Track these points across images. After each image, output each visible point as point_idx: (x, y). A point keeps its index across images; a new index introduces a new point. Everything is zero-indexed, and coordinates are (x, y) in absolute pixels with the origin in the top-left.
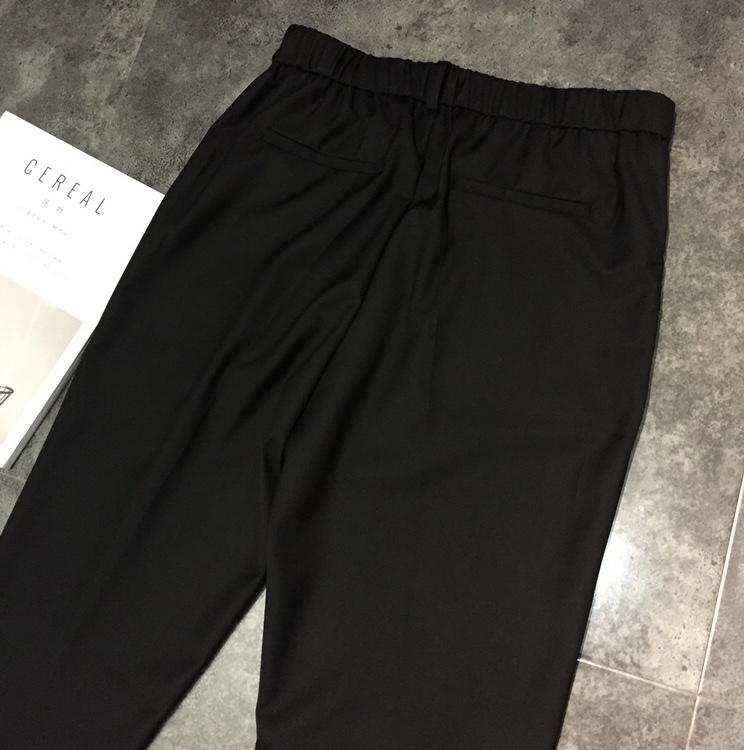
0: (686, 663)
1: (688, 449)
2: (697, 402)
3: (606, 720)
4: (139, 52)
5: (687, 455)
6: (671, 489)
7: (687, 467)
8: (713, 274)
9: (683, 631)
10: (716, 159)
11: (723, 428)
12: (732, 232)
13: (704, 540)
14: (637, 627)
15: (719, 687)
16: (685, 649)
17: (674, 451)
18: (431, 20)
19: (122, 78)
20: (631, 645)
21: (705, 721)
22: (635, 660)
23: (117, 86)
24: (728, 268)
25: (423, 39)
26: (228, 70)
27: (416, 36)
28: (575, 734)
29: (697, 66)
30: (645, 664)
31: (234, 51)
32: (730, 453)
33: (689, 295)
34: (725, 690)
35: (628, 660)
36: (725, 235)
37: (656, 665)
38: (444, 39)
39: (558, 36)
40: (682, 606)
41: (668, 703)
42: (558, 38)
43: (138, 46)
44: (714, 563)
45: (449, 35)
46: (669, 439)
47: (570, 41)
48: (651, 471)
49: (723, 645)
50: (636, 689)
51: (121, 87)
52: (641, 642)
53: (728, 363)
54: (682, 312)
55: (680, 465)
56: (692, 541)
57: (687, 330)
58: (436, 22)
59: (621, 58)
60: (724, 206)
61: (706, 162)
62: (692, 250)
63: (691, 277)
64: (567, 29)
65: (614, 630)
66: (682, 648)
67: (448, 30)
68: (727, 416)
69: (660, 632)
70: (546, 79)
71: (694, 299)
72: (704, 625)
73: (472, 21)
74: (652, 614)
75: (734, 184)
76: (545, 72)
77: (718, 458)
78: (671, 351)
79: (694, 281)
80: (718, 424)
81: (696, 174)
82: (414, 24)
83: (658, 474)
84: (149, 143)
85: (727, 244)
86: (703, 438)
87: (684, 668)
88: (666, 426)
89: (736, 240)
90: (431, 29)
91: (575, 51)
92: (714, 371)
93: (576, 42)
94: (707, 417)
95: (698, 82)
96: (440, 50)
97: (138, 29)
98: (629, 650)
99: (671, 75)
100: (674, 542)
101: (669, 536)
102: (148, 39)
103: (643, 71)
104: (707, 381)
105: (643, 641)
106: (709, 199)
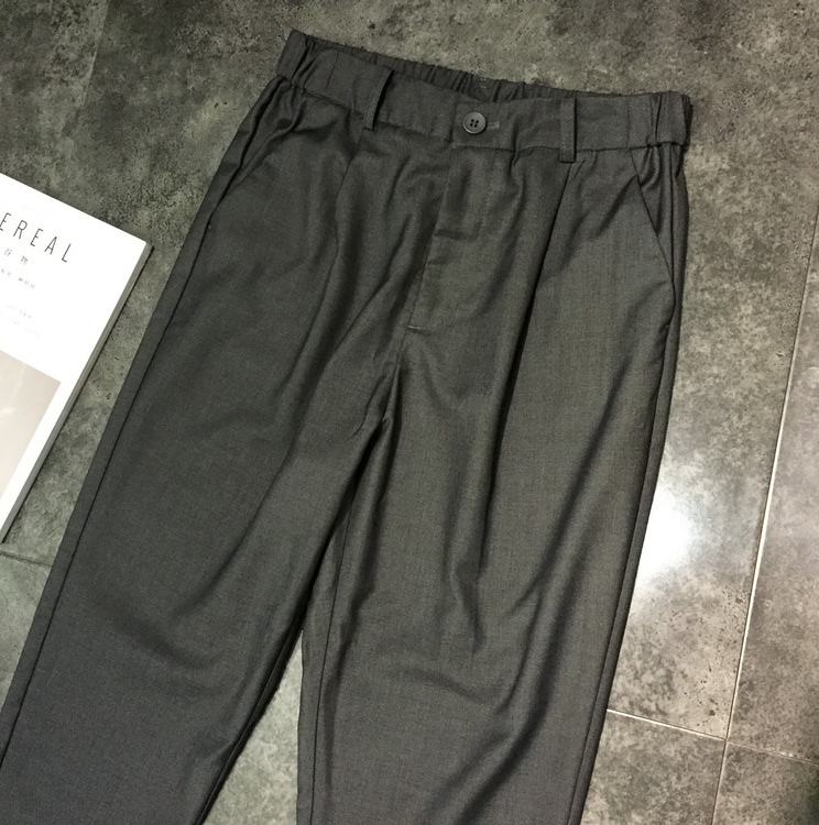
0: (714, 707)
1: (706, 480)
2: (715, 429)
3: (633, 770)
4: (94, 73)
5: (705, 487)
6: (691, 524)
7: (707, 499)
8: (726, 286)
9: (709, 674)
10: (726, 155)
11: (744, 455)
12: (745, 237)
13: (727, 577)
14: (661, 672)
15: (748, 730)
16: (713, 693)
17: (692, 483)
18: (407, 15)
19: (77, 104)
20: (655, 692)
21: (736, 767)
22: (661, 707)
23: (73, 114)
24: (742, 278)
25: (399, 37)
26: (190, 88)
27: (392, 35)
28: (602, 787)
29: (701, 48)
30: (672, 711)
31: (194, 66)
32: (751, 482)
33: (701, 310)
34: (755, 733)
35: (653, 708)
36: (738, 242)
37: (682, 711)
38: (422, 35)
39: (546, 25)
40: (707, 648)
41: (696, 749)
42: (546, 27)
43: (91, 67)
44: (738, 601)
45: (428, 31)
46: (687, 471)
47: (560, 29)
49: (751, 687)
50: (662, 737)
51: (77, 115)
52: (666, 688)
53: (746, 383)
54: (695, 331)
56: (715, 579)
57: (701, 350)
58: (412, 17)
59: (617, 45)
60: (735, 209)
61: (715, 159)
62: (703, 260)
63: (702, 290)
64: (555, 15)
65: (637, 677)
66: (709, 693)
67: (427, 25)
68: (747, 442)
69: (685, 676)
70: (535, 75)
71: (708, 315)
72: (730, 667)
73: (451, 13)
74: (676, 659)
75: (746, 184)
76: (535, 67)
77: (739, 488)
78: (685, 374)
79: (707, 295)
80: (738, 451)
81: (704, 174)
82: (389, 21)
84: (113, 175)
85: (740, 252)
86: (722, 467)
87: (712, 713)
88: (684, 456)
89: (750, 247)
90: (407, 25)
91: (567, 40)
92: (732, 393)
93: (566, 30)
94: (725, 444)
95: (703, 67)
96: (418, 48)
97: (89, 48)
98: (654, 697)
99: (673, 61)
100: (696, 581)
102: (102, 58)
103: (642, 59)
104: (724, 405)
105: (667, 687)
106: (719, 202)
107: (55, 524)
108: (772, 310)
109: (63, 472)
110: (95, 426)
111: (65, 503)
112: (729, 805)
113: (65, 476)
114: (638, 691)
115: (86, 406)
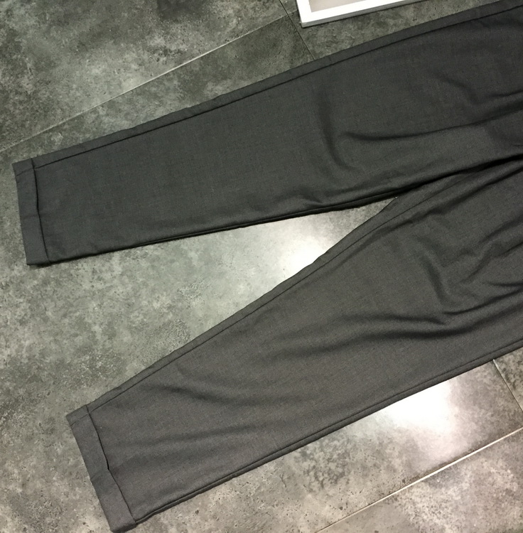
20: (520, 376)
22: (516, 383)
30: (519, 389)
35: (512, 380)
65: (519, 363)
98: (517, 377)
107: (334, 45)
109: (361, 28)
110: (395, 25)
111: (348, 42)
112: (502, 446)
113: (359, 31)
115: (400, 13)
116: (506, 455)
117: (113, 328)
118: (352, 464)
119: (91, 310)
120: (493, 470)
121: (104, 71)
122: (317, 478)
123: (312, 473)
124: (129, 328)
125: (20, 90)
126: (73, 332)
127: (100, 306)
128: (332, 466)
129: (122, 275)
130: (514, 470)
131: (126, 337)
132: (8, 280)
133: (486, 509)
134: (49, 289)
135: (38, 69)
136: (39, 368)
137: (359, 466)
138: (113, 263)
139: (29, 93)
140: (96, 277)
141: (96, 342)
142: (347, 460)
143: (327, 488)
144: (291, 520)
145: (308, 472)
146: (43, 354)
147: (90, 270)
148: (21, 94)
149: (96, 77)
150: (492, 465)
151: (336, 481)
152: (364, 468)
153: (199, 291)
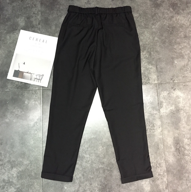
2: (146, 47)
3: (147, 90)
4: (41, 15)
5: (147, 55)
6: (146, 59)
7: (147, 56)
9: (153, 76)
11: (150, 50)
12: (143, 23)
13: (152, 65)
15: (159, 82)
17: (145, 54)
21: (159, 86)
23: (39, 21)
24: (144, 29)
25: (90, 4)
26: (59, 15)
29: (132, 1)
30: (150, 82)
31: (58, 12)
32: (152, 53)
33: (141, 34)
36: (143, 24)
40: (152, 74)
43: (40, 14)
44: (154, 67)
45: (94, 2)
46: (144, 53)
48: (143, 58)
49: (158, 77)
53: (148, 41)
55: (146, 56)
57: (142, 38)
59: (121, 2)
60: (141, 20)
61: (137, 15)
62: (139, 27)
65: (145, 79)
66: (154, 79)
68: (150, 48)
70: (111, 7)
72: (155, 75)
74: (149, 76)
75: (142, 17)
77: (151, 54)
79: (141, 32)
80: (150, 49)
81: (136, 17)
83: (144, 58)
86: (148, 52)
87: (155, 81)
88: (143, 52)
90: (91, 2)
91: (114, 2)
92: (147, 43)
94: (148, 49)
95: (133, 3)
96: (93, 5)
97: (39, 11)
98: (147, 81)
99: (128, 3)
100: (149, 66)
101: (148, 65)
102: (42, 12)
103: (124, 3)
104: (146, 44)
105: (149, 79)
106: (139, 20)
108: (149, 32)
112: (159, 90)
114: (145, 81)
116: (161, 91)
117: (102, 162)
118: (152, 121)
119: (95, 166)
120: (163, 95)
121: (33, 140)
122: (152, 130)
123: (151, 130)
124: (103, 158)
125: (27, 165)
126: (98, 172)
127: (95, 163)
128: (151, 125)
129: (90, 155)
130: (165, 91)
131: (105, 160)
132: (79, 185)
133: (170, 99)
134: (85, 175)
135: (23, 158)
136: (104, 184)
137: (153, 120)
138: (86, 157)
139: (29, 163)
140: (88, 162)
141: (103, 168)
142: (151, 122)
143: (155, 129)
144: (158, 139)
145: (150, 131)
146: (101, 182)
147: (85, 163)
148: (28, 165)
149: (34, 143)
150: (162, 94)
151: (154, 126)
152: (153, 119)
153: (102, 139)
